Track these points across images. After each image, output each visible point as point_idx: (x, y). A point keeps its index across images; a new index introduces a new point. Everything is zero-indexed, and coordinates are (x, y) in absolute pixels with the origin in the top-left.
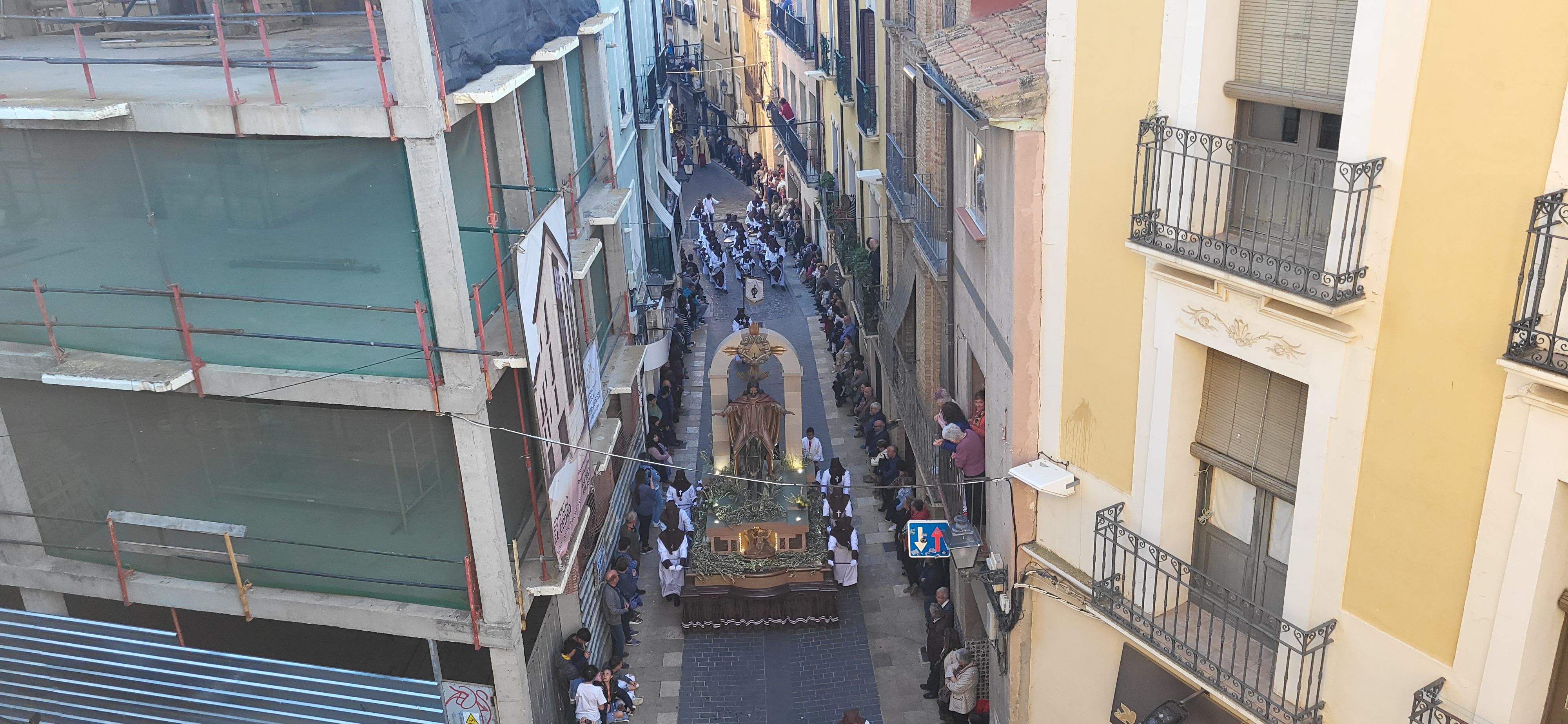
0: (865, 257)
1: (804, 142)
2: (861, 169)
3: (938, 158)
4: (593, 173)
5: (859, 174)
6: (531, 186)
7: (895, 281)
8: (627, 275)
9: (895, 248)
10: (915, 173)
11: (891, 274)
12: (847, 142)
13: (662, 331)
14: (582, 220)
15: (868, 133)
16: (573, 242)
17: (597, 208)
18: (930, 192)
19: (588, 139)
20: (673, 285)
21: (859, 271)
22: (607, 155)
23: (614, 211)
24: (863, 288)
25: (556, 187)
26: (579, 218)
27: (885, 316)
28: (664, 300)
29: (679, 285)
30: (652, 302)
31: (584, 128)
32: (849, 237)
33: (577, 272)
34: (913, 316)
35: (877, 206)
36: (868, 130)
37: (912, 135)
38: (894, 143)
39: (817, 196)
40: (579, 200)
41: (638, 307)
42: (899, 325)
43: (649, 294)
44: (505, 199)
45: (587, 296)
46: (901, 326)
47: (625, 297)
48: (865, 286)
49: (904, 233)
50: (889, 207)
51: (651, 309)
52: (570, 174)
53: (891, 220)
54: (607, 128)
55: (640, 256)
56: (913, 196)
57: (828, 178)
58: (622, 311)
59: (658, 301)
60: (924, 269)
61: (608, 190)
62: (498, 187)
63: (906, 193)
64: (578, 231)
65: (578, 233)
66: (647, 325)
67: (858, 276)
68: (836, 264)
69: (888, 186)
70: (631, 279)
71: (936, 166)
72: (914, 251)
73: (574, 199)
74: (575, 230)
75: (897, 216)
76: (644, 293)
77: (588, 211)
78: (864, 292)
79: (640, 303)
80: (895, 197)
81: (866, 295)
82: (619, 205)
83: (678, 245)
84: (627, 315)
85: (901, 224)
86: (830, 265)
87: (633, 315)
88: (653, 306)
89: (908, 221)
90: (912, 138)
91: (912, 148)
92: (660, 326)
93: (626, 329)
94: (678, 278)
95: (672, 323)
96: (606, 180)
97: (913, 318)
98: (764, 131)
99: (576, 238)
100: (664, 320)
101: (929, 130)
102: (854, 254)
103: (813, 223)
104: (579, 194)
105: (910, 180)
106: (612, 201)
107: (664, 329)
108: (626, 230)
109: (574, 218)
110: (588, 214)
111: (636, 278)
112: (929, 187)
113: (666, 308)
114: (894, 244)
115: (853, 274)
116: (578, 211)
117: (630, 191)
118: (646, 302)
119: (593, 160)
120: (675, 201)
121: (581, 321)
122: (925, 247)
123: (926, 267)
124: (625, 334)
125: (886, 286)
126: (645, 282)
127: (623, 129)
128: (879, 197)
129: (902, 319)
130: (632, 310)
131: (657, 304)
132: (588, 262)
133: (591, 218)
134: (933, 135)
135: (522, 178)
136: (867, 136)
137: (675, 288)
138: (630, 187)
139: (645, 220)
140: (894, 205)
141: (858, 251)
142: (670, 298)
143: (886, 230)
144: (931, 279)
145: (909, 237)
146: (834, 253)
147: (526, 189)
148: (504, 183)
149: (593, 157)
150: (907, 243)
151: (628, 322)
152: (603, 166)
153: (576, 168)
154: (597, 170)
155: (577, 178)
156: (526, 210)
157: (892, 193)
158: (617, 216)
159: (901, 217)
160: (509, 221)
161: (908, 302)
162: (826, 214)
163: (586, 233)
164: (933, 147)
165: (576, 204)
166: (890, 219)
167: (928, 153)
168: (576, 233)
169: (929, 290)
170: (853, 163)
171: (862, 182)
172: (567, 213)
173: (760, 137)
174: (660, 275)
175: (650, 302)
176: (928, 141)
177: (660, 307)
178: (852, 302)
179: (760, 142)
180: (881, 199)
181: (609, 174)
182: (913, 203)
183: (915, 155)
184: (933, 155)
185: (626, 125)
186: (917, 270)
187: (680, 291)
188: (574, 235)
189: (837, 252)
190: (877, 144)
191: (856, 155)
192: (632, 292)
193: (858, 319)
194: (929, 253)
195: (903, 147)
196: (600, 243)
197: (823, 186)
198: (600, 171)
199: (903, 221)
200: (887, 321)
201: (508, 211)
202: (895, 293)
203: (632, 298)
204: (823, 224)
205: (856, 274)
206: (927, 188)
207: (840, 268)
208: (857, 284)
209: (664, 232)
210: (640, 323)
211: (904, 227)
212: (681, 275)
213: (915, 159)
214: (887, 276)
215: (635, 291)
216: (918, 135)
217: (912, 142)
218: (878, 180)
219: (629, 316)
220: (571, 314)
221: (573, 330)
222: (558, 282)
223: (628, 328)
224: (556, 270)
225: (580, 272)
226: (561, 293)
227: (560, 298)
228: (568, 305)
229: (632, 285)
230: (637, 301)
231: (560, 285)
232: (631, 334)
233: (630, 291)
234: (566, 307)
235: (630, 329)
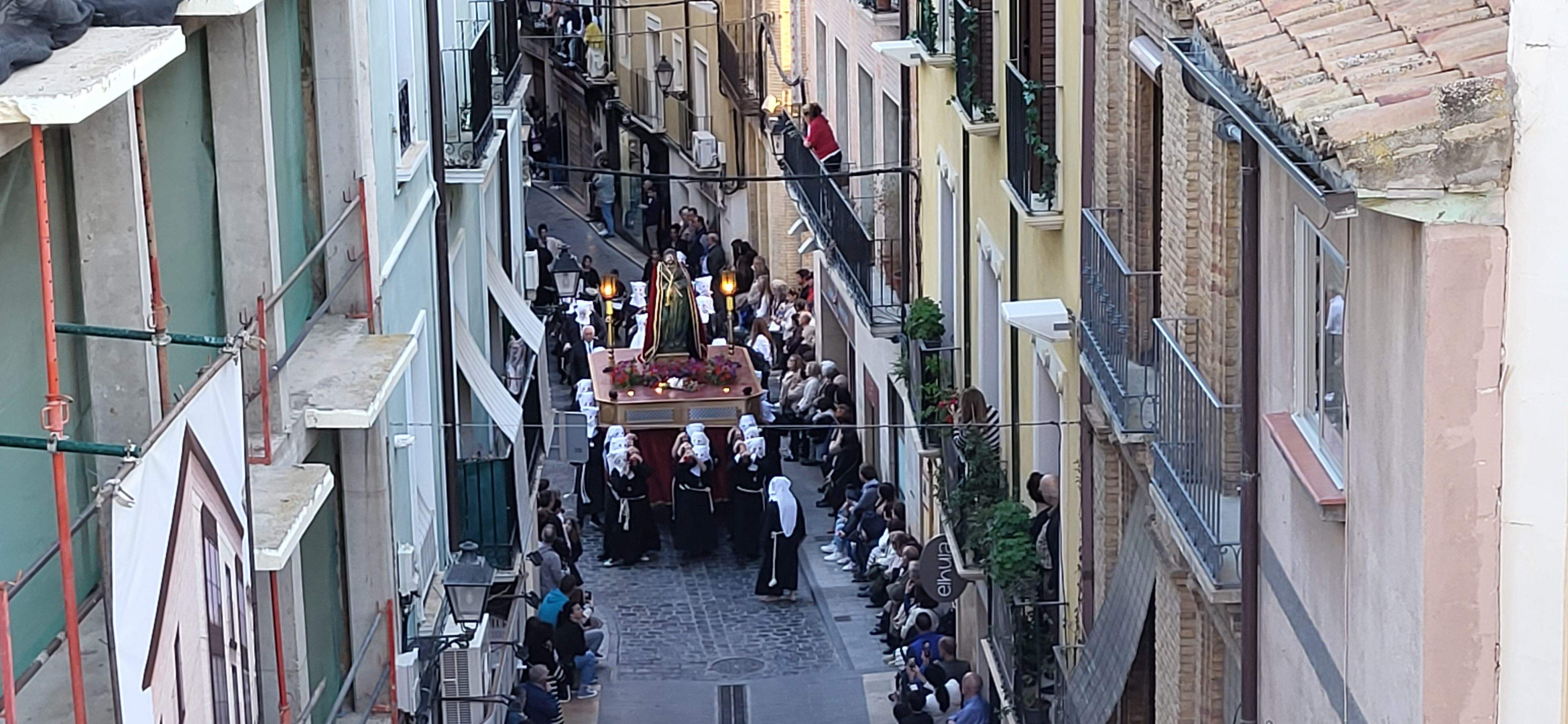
0: (1020, 527)
1: (867, 221)
2: (1014, 298)
3: (1219, 279)
4: (321, 293)
5: (1010, 311)
6: (158, 332)
7: (1099, 590)
8: (396, 557)
9: (1099, 507)
10: (1157, 314)
11: (1088, 576)
12: (978, 224)
13: (481, 705)
14: (287, 415)
15: (1034, 205)
16: (259, 472)
17: (326, 383)
18: (1196, 364)
19: (312, 206)
20: (514, 584)
21: (1001, 564)
22: (359, 250)
23: (371, 393)
24: (1014, 606)
25: (221, 331)
26: (279, 409)
27: (1070, 688)
28: (491, 622)
29: (531, 585)
30: (458, 630)
31: (304, 180)
32: (979, 471)
33: (267, 552)
34: (1146, 688)
35: (1053, 393)
36: (1034, 196)
37: (1150, 214)
38: (1103, 235)
39: (896, 359)
40: (281, 364)
41: (419, 641)
42: (1109, 712)
43: (450, 605)
44: (91, 362)
45: (291, 611)
46: (1114, 713)
47: (390, 613)
48: (1018, 603)
49: (1126, 468)
50: (1086, 397)
51: (455, 646)
52: (260, 299)
53: (1091, 431)
54: (361, 180)
55: (433, 507)
56: (1150, 372)
57: (926, 315)
58: (379, 649)
59: (472, 626)
60: (1178, 568)
61: (357, 337)
62: (75, 332)
63: (1132, 365)
64: (275, 443)
65: (273, 449)
66: (443, 687)
67: (999, 578)
68: (943, 538)
69: (1083, 345)
70: (405, 567)
71: (1213, 300)
72: (1153, 518)
73: (269, 362)
74: (267, 442)
75: (1108, 422)
76: (437, 603)
77: (302, 393)
78: (1016, 620)
79: (426, 631)
80: (1102, 374)
81: (1021, 624)
82: (382, 379)
83: (531, 478)
84: (391, 662)
85: (1116, 443)
86: (926, 543)
87: (406, 660)
88: (459, 639)
89: (1135, 438)
90: (1150, 224)
91: (1150, 250)
92: (475, 691)
93: (386, 697)
94: (529, 564)
95: (506, 684)
96: (353, 313)
97: (1146, 695)
98: (764, 191)
99: (267, 461)
100: (488, 676)
101: (1195, 205)
102: (992, 518)
103: (884, 434)
104: (281, 349)
105: (1143, 332)
106: (365, 368)
107: (486, 702)
108: (399, 440)
109: (266, 410)
110: (302, 400)
111: (418, 565)
112: (1194, 351)
113: (493, 643)
114: (1097, 497)
115: (988, 568)
116: (276, 391)
117: (414, 342)
118: (443, 626)
119: (321, 262)
120: (527, 365)
121: (270, 678)
122: (1182, 510)
123: (1183, 562)
124: (383, 711)
125: (1075, 604)
126: (441, 574)
127: (401, 185)
128: (1059, 371)
129: (1116, 697)
130: (406, 649)
131: (469, 635)
132: (295, 527)
133: (309, 410)
134: (1205, 219)
135: (139, 311)
136: (1030, 213)
137: (519, 591)
138: (414, 331)
139: (449, 417)
140: (1100, 393)
141: (1002, 511)
142: (506, 617)
143: (1078, 457)
144: (1195, 593)
145: (1139, 478)
146: (938, 509)
147: (147, 337)
148: (91, 320)
149: (322, 254)
150: (1133, 493)
151: (394, 682)
152: (348, 277)
153: (277, 285)
154: (331, 285)
155: (279, 310)
156: (144, 392)
157: (1096, 364)
158: (376, 407)
159: (1117, 427)
160: (98, 417)
161: (1134, 650)
162: (918, 408)
163: (298, 448)
164: (1206, 249)
165: (274, 375)
166: (1088, 431)
167: (1192, 262)
168: (267, 448)
169: (1189, 623)
170: (993, 279)
171: (1014, 331)
172: (248, 398)
173: (752, 202)
174: (481, 560)
175: (452, 629)
176: (1192, 233)
177: (476, 642)
178: (984, 642)
179: (753, 216)
180: (1065, 374)
181: (362, 297)
182: (1151, 391)
183: (1157, 266)
184: (1204, 270)
185: (412, 172)
186: (1159, 569)
187: (534, 600)
188: (263, 454)
189: (945, 508)
190: (1057, 233)
191: (1000, 261)
192: (405, 601)
193: (1000, 690)
194: (1191, 525)
195: (1125, 245)
196: (330, 478)
197: (913, 334)
198: (340, 287)
199: (1122, 439)
200: (1077, 699)
201: (97, 391)
202: (1098, 626)
203: (405, 617)
204: (912, 435)
205: (995, 568)
206: (1188, 354)
207: (954, 551)
208: (999, 595)
209: (496, 444)
210: (424, 683)
211: (1126, 453)
212: (536, 558)
213: (1157, 278)
214: (1078, 576)
215: (415, 599)
216: (1166, 215)
217: (1150, 233)
218: (1057, 327)
219: (397, 662)
220: (245, 666)
221: (248, 706)
222: (214, 581)
223: (393, 696)
224: (212, 548)
225: (273, 553)
226: (220, 607)
227: (217, 620)
228: (237, 640)
229: (410, 583)
230: (419, 625)
231: (219, 589)
232: (400, 711)
233: (401, 598)
234: (233, 645)
235: (396, 701)
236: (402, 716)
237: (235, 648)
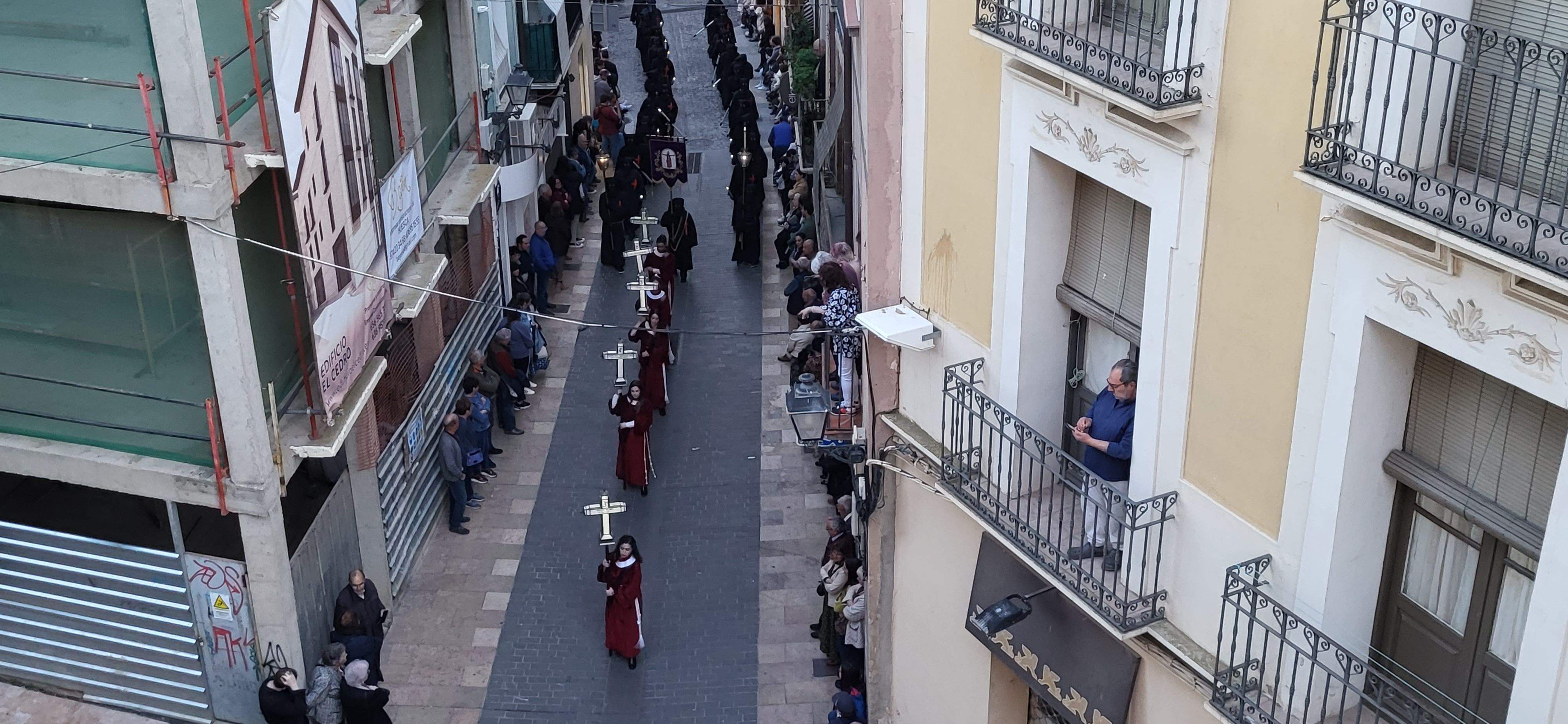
8: (479, 70)
33: (374, 55)
41: (497, 116)
47: (477, 97)
55: (508, 47)
58: (470, 118)
70: (485, 76)
84: (478, 124)
87: (487, 124)
93: (473, 141)
108: (482, 9)
111: (496, 75)
124: (471, 148)
130: (486, 118)
132: (396, 44)
151: (479, 133)
192: (485, 93)
196: (419, 22)
203: (486, 102)
210: (497, 136)
219: (480, 125)
220: (360, 108)
221: (363, 129)
222: (338, 64)
223: (478, 142)
224: (336, 48)
225: (382, 56)
226: (342, 78)
227: (340, 84)
228: (355, 95)
229: (487, 84)
230: (497, 107)
231: (341, 68)
232: (483, 150)
233: (483, 92)
234: (352, 97)
235: (480, 143)
236: (484, 153)
237: (354, 99)
